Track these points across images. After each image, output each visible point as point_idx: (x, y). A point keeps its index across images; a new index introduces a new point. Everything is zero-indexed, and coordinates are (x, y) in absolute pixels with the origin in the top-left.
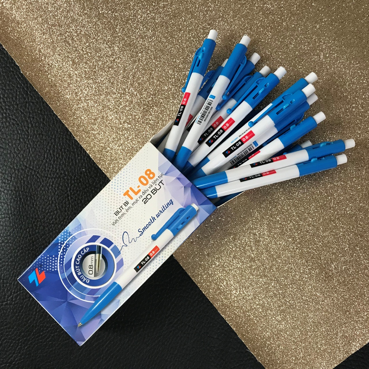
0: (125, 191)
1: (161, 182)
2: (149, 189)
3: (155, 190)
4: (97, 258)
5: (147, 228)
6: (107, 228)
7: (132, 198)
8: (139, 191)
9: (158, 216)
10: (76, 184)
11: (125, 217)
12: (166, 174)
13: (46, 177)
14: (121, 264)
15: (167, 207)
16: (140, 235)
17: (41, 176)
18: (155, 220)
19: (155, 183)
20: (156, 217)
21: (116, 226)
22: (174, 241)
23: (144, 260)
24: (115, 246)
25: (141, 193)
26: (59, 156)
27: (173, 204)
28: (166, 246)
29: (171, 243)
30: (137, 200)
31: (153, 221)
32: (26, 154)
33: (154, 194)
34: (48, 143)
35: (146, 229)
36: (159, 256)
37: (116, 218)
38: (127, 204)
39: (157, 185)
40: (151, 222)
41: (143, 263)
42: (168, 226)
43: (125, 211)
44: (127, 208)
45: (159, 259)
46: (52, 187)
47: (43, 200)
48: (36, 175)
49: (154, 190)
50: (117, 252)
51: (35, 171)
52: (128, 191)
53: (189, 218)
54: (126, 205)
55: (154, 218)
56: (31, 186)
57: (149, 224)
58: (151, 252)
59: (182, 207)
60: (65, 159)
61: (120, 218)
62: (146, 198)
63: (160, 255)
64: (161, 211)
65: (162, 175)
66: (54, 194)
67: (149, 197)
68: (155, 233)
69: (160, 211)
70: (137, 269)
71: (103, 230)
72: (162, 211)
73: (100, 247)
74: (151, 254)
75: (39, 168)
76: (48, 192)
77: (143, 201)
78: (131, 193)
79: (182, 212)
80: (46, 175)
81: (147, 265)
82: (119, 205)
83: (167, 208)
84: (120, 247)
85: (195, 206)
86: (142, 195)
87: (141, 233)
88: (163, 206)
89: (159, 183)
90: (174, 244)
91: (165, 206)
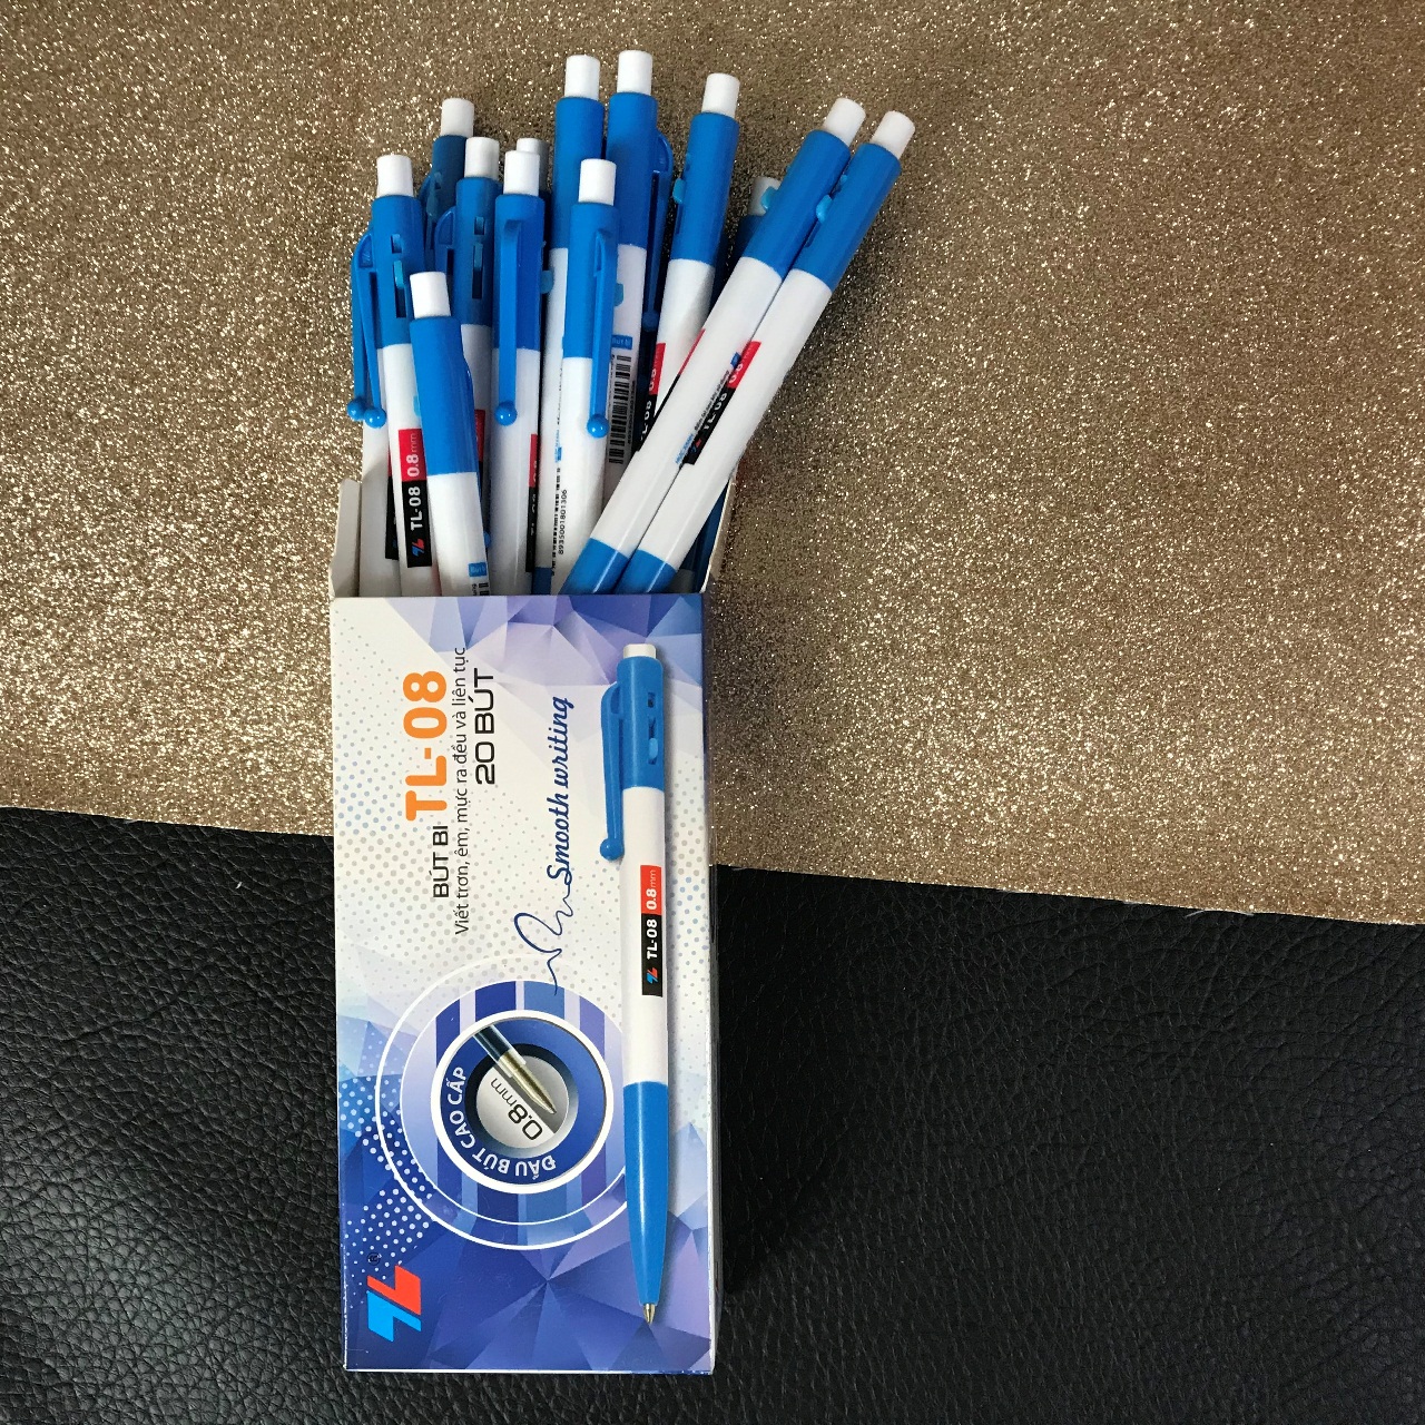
0: (402, 805)
1: (477, 678)
2: (461, 731)
3: (484, 717)
4: (512, 1071)
5: (565, 845)
6: (456, 958)
7: (441, 805)
8: (441, 762)
9: (563, 780)
10: (260, 948)
11: (474, 878)
12: (468, 642)
13: (156, 1013)
14: (593, 1018)
15: (563, 729)
16: (569, 884)
17: (138, 1024)
18: (566, 797)
19: (466, 697)
20: (562, 790)
21: (475, 928)
22: (679, 804)
23: (646, 942)
24: (527, 984)
25: (452, 767)
26: (131, 914)
27: (571, 706)
28: (668, 839)
29: (675, 817)
30: (462, 796)
31: (562, 809)
32: (35, 1007)
33: (492, 731)
34: (68, 911)
35: (567, 848)
36: (677, 889)
37: (452, 904)
38: (443, 836)
39: (473, 696)
40: (560, 817)
41: (652, 952)
42: (617, 781)
43: (458, 861)
44: (453, 845)
45: (686, 894)
46: (197, 1022)
47: (212, 1086)
48: (122, 1038)
49: (480, 719)
50: (550, 996)
51: (107, 1030)
52: (411, 796)
53: (657, 702)
55: (557, 796)
56: (140, 1083)
57: (563, 828)
59: (606, 688)
60: (160, 910)
61: (462, 893)
62: (482, 764)
63: (675, 882)
64: (558, 758)
65: (460, 656)
66: (225, 1037)
67: (485, 753)
68: (604, 835)
69: (554, 761)
70: (652, 988)
71: (448, 977)
72: (563, 756)
73: (487, 1032)
74: (652, 906)
75: (110, 1008)
76: (202, 1050)
77: (480, 782)
78: (423, 793)
79: (621, 701)
80: (149, 1009)
81: (671, 947)
82: (427, 860)
83: (564, 733)
84: (544, 972)
85: (639, 650)
86: (460, 767)
87: (564, 873)
88: (550, 738)
89: (476, 685)
90: (686, 812)
91: (556, 731)
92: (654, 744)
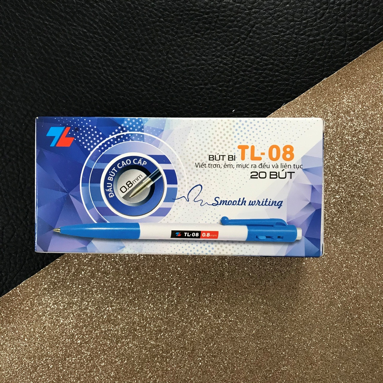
0: (244, 144)
1: (291, 173)
2: (271, 166)
3: (276, 175)
4: (145, 182)
5: (227, 204)
6: (186, 163)
7: (243, 158)
8: (260, 159)
9: (251, 204)
11: (216, 170)
12: (305, 170)
14: (164, 212)
15: (271, 204)
16: (212, 205)
18: (245, 205)
19: (284, 168)
20: (247, 203)
21: (197, 170)
22: (241, 246)
23: (191, 232)
24: (177, 188)
25: (257, 163)
27: (279, 208)
28: (228, 241)
29: (236, 245)
30: (246, 166)
31: (240, 203)
33: (270, 178)
35: (226, 204)
36: (210, 244)
37: (206, 162)
38: (232, 159)
39: (284, 172)
40: (237, 202)
41: (187, 234)
42: (251, 224)
43: (222, 164)
44: (228, 163)
45: (208, 248)
49: (275, 174)
50: (172, 197)
52: (247, 147)
53: (280, 239)
54: (230, 159)
55: (245, 201)
57: (233, 203)
58: (206, 232)
59: (286, 221)
61: (210, 166)
62: (258, 174)
63: (212, 244)
64: (260, 202)
65: (300, 167)
67: (263, 175)
68: (230, 218)
69: (258, 201)
70: (174, 234)
71: (179, 159)
72: (260, 204)
73: (159, 174)
74: (203, 235)
77: (251, 173)
78: (248, 152)
79: (280, 226)
81: (189, 241)
82: (223, 153)
83: (269, 205)
84: (181, 195)
85: (300, 234)
86: (257, 166)
87: (217, 203)
88: (267, 199)
89: (288, 172)
90: (238, 249)
91: (270, 201)
92: (264, 238)
